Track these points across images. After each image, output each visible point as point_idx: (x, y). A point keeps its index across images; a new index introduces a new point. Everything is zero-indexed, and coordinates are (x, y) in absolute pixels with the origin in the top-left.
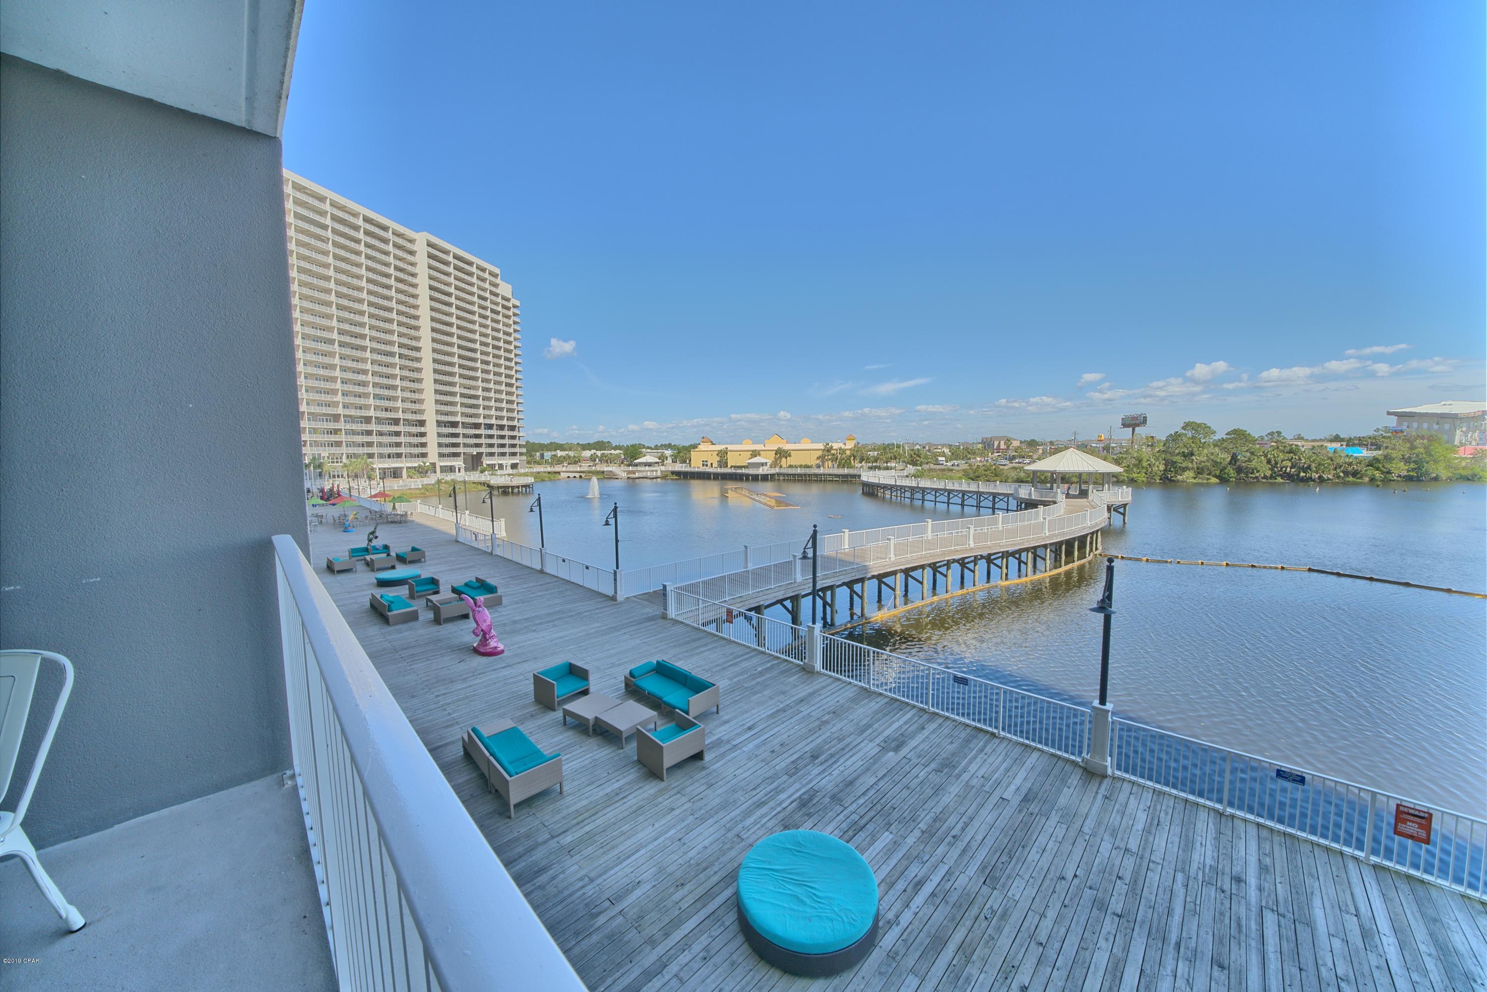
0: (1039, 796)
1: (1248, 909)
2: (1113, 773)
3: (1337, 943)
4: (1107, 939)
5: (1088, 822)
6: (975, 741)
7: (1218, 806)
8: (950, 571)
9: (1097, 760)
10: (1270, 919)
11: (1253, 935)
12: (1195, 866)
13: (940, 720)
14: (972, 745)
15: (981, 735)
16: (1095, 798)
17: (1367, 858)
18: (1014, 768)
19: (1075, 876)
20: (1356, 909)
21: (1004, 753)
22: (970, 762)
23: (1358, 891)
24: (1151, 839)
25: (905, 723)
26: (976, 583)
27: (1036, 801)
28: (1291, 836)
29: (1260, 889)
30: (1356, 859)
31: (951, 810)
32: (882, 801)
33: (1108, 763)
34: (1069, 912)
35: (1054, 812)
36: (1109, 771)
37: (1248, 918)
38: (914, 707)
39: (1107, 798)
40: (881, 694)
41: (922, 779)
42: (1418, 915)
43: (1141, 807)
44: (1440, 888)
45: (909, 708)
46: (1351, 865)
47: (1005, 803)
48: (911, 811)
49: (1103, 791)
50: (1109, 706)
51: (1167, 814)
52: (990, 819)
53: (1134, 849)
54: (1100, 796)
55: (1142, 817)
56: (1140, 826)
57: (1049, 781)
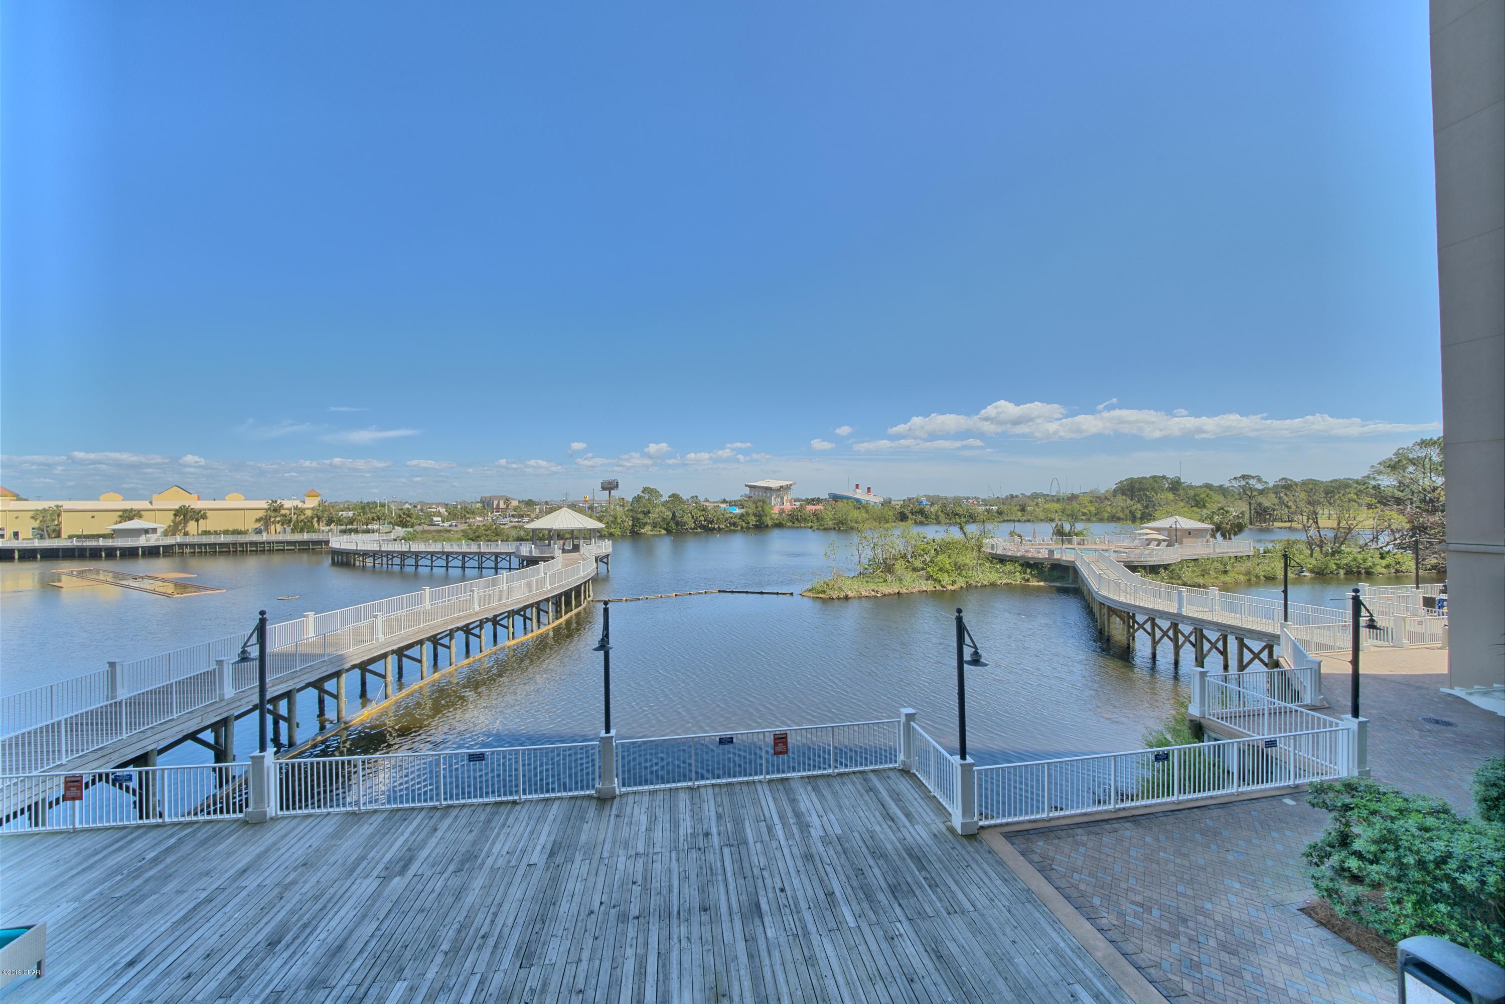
0: (563, 845)
1: (715, 853)
2: (620, 791)
3: (759, 845)
4: (631, 945)
5: (606, 846)
6: (497, 817)
7: (690, 784)
8: (453, 641)
9: (607, 786)
10: (726, 851)
12: (681, 839)
13: (455, 812)
14: (493, 824)
15: (502, 808)
16: (609, 821)
17: (765, 778)
18: (538, 828)
19: (601, 903)
20: (764, 817)
21: (526, 818)
22: (493, 843)
23: (764, 803)
24: (652, 835)
25: (412, 834)
26: (483, 649)
27: (561, 850)
28: (730, 784)
29: (719, 834)
30: (760, 782)
31: (477, 907)
32: (388, 948)
33: (616, 785)
34: (600, 942)
35: (577, 852)
36: (617, 792)
37: (715, 861)
38: (422, 809)
39: (618, 816)
40: (376, 811)
41: (439, 890)
42: (788, 803)
43: (643, 811)
44: (793, 779)
45: (416, 812)
47: (533, 868)
48: (428, 938)
49: (614, 812)
50: (613, 732)
51: (660, 807)
52: (519, 895)
53: (642, 851)
54: (612, 817)
55: (644, 819)
56: (643, 828)
57: (571, 825)
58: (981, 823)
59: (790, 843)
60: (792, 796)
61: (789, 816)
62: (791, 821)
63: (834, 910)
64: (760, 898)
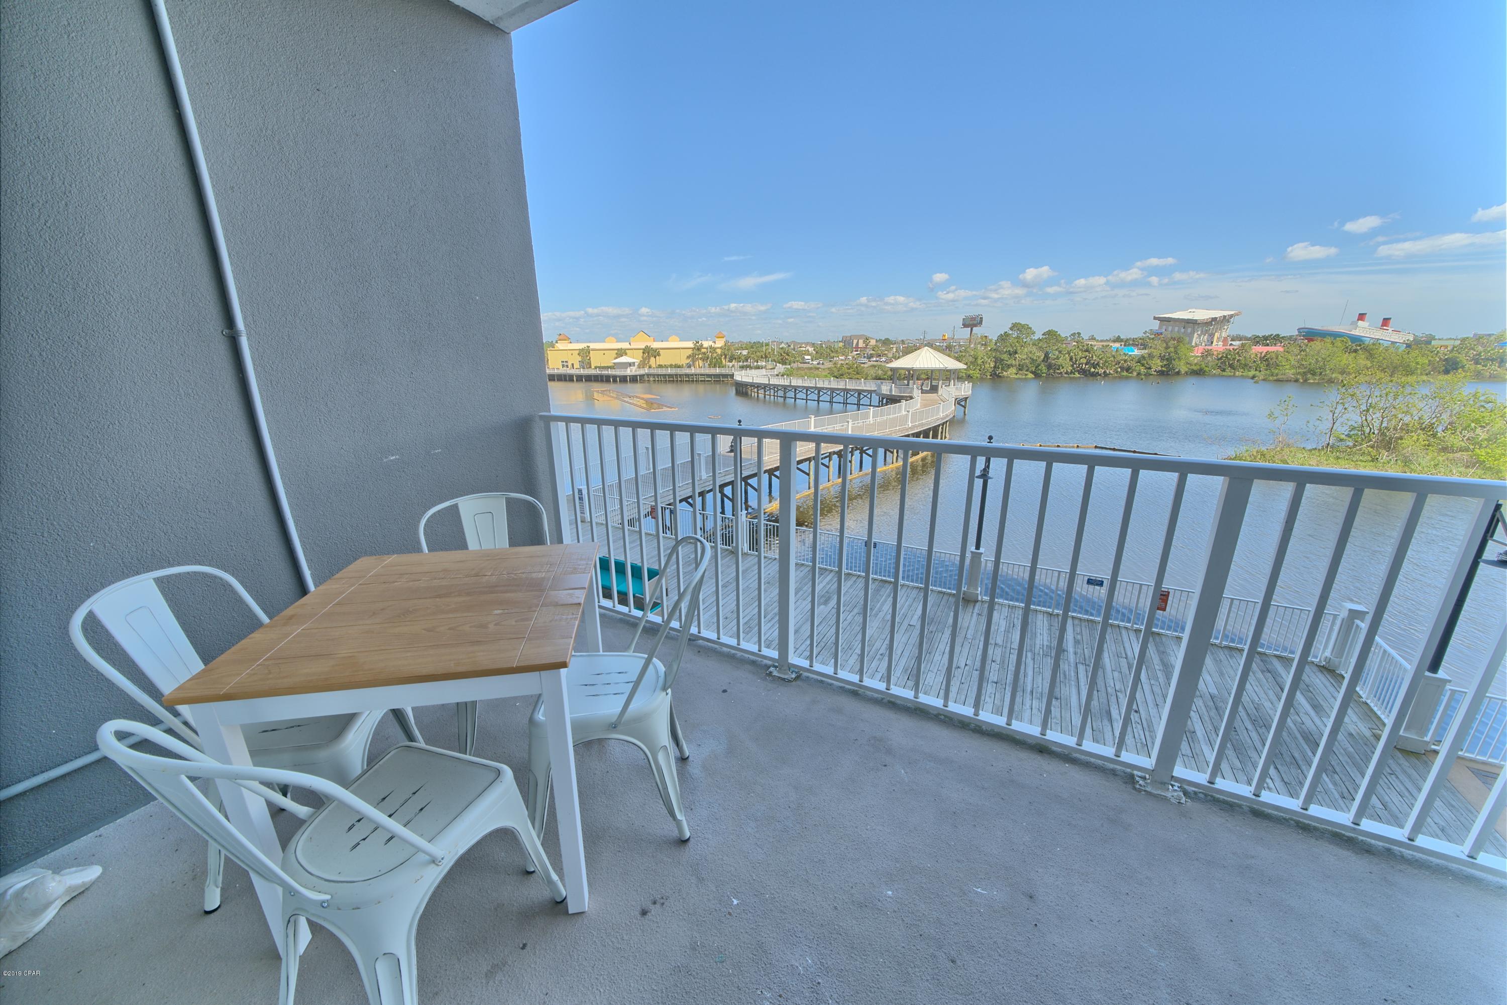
0: (935, 620)
1: (1069, 665)
2: (982, 598)
3: (1116, 674)
4: (990, 697)
5: (969, 631)
6: (883, 590)
7: (1050, 610)
8: (831, 462)
9: (972, 590)
10: (1081, 668)
11: (1073, 679)
12: (1038, 647)
13: (854, 578)
14: (881, 593)
15: (887, 585)
16: (972, 616)
17: (1132, 626)
18: (915, 604)
19: (966, 665)
20: (1126, 654)
21: (905, 595)
22: (883, 605)
23: (1127, 645)
24: (1010, 635)
25: (828, 583)
26: (853, 472)
27: (933, 623)
28: (1092, 621)
29: (1075, 653)
30: (1126, 628)
31: (876, 638)
32: (824, 640)
33: (979, 592)
34: (965, 686)
35: (946, 629)
36: (980, 598)
37: (1069, 670)
38: (832, 571)
39: (979, 615)
40: (803, 565)
41: (850, 620)
42: (1156, 652)
43: (1002, 617)
44: (1166, 636)
45: (827, 572)
46: (1124, 632)
47: (912, 628)
48: (847, 643)
49: (976, 611)
50: (982, 550)
51: (1018, 619)
52: (904, 639)
53: (1001, 643)
54: (975, 614)
55: (1003, 623)
56: (1003, 629)
57: (940, 609)
58: (1433, 747)
59: (1152, 682)
60: (1162, 649)
61: (1155, 662)
62: (1157, 667)
63: (1192, 744)
64: (1112, 709)
